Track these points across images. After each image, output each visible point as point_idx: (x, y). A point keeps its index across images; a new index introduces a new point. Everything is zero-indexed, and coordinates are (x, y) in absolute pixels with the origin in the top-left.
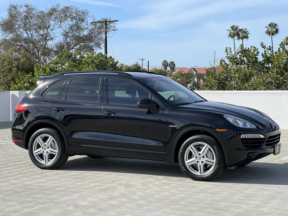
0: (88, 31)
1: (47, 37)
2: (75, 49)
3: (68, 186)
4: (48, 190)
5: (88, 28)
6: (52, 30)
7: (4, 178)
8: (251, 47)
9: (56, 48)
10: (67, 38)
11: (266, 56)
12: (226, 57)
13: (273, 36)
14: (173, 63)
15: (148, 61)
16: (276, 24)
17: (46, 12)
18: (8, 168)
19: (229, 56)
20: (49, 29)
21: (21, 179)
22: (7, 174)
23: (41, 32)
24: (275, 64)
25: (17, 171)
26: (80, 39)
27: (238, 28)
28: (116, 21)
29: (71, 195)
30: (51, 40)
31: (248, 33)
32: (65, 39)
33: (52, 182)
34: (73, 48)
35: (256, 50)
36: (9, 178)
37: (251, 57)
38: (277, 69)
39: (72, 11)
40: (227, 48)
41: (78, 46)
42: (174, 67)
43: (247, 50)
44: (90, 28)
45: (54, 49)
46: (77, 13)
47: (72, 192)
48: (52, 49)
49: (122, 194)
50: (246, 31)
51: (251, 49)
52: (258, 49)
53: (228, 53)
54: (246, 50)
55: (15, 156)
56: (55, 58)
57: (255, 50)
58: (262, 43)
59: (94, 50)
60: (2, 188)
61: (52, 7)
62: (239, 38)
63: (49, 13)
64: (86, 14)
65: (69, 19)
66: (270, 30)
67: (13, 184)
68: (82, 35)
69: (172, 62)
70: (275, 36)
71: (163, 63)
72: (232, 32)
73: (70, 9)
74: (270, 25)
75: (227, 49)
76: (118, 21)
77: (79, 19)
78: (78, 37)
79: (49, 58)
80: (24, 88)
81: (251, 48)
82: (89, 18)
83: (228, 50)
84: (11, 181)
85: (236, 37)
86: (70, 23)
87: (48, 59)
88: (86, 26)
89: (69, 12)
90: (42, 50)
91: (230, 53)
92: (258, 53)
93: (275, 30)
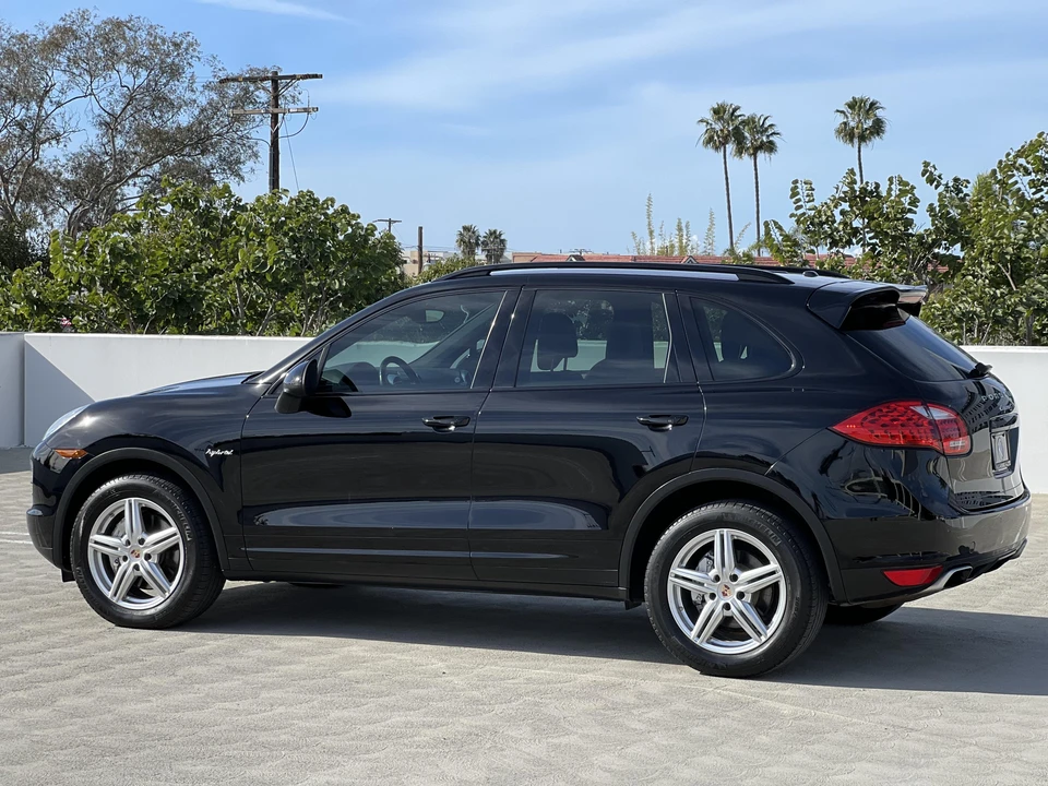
0: (196, 113)
1: (37, 129)
2: (145, 179)
3: (302, 724)
4: (228, 741)
5: (195, 101)
6: (59, 105)
7: (29, 688)
8: (891, 180)
9: (74, 170)
10: (113, 137)
11: (945, 216)
12: (792, 216)
13: (863, 145)
14: (496, 237)
15: (421, 228)
16: (872, 104)
17: (40, 38)
18: (24, 643)
19: (804, 214)
20: (47, 104)
21: (99, 691)
22: (32, 671)
23: (18, 112)
24: (982, 245)
25: (69, 657)
26: (163, 141)
27: (737, 113)
28: (316, 76)
29: (330, 766)
30: (54, 142)
31: (774, 133)
32: (105, 140)
33: (227, 705)
34: (135, 175)
35: (906, 192)
36: (47, 688)
37: (887, 219)
38: (993, 267)
39: (135, 39)
40: (796, 182)
41: (156, 167)
42: (502, 250)
43: (872, 192)
44: (203, 101)
45: (67, 176)
46: (153, 46)
47: (331, 751)
48: (56, 176)
49: (537, 762)
50: (766, 126)
51: (890, 189)
52: (913, 188)
53: (799, 200)
54: (866, 190)
55: (34, 593)
56: (70, 210)
57: (903, 193)
58: (926, 164)
59: (215, 182)
60: (37, 732)
61: (62, 23)
62: (740, 152)
63: (51, 43)
64: (187, 49)
65: (123, 67)
66: (852, 124)
67: (74, 713)
68: (170, 126)
69: (495, 232)
70: (870, 144)
71: (461, 234)
72: (718, 127)
73: (127, 31)
74: (852, 106)
75: (796, 187)
76: (321, 76)
77: (161, 68)
78: (157, 132)
79: (44, 209)
80: (10, 322)
81: (891, 183)
82: (197, 62)
83: (802, 189)
84: (64, 702)
85: (731, 147)
86: (128, 80)
87: (40, 211)
88: (188, 95)
89: (125, 39)
90: (17, 179)
91: (809, 201)
92: (914, 202)
93: (870, 123)
